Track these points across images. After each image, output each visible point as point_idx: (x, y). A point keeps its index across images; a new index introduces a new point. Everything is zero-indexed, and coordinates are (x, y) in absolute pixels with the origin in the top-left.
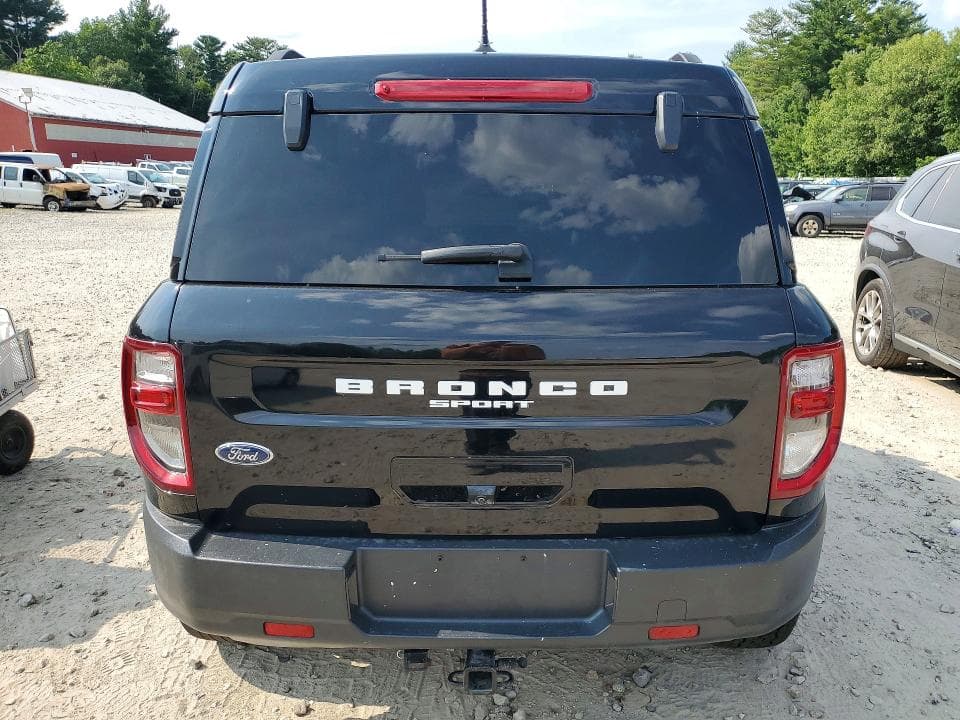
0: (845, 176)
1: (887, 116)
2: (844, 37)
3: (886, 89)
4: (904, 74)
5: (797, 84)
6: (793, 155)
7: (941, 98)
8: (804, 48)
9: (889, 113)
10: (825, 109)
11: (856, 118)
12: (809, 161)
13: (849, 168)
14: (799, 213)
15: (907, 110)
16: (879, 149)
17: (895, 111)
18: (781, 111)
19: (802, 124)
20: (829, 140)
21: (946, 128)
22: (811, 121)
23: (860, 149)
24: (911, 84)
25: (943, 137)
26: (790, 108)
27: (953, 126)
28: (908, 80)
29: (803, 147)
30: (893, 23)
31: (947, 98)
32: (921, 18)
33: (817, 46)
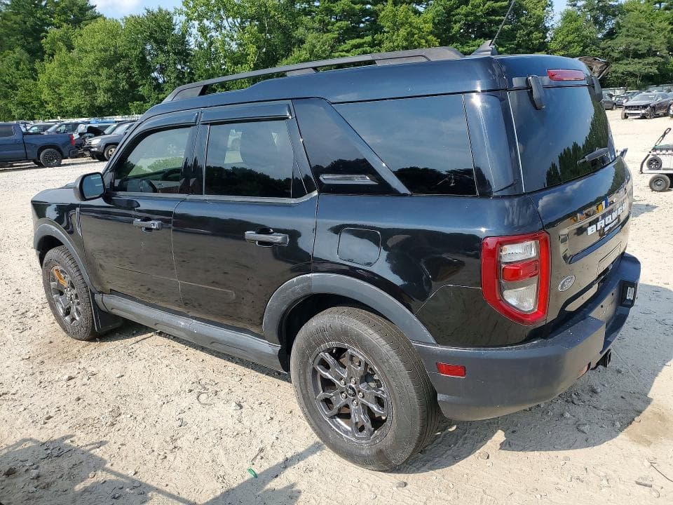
0: (82, 117)
1: (100, 75)
2: (44, 16)
3: (92, 56)
4: (101, 46)
5: (18, 49)
6: (35, 103)
7: (131, 63)
8: (15, 23)
9: (100, 72)
10: (50, 69)
11: (77, 76)
12: (50, 107)
13: (84, 111)
14: (103, 145)
15: (112, 71)
16: (102, 98)
17: (104, 72)
18: (13, 70)
19: (35, 80)
20: (62, 92)
21: (140, 83)
22: (42, 78)
23: (88, 98)
24: (108, 53)
25: (140, 89)
26: (20, 67)
27: (144, 82)
28: (106, 50)
29: (43, 97)
30: (76, 9)
31: (135, 64)
32: (93, 7)
33: (25, 23)
